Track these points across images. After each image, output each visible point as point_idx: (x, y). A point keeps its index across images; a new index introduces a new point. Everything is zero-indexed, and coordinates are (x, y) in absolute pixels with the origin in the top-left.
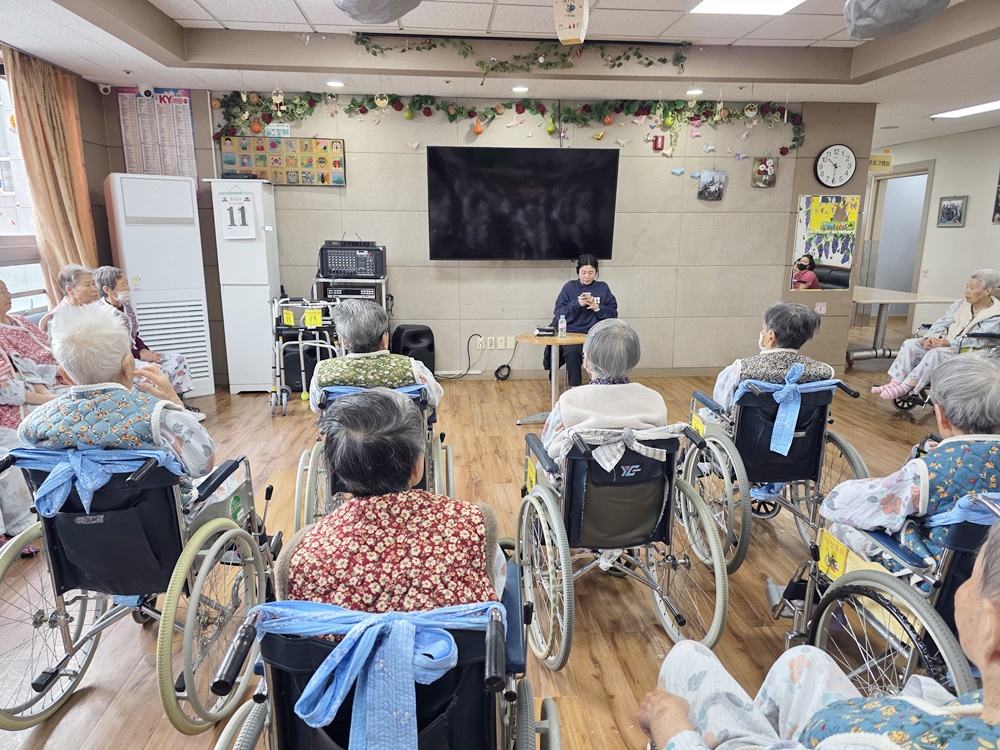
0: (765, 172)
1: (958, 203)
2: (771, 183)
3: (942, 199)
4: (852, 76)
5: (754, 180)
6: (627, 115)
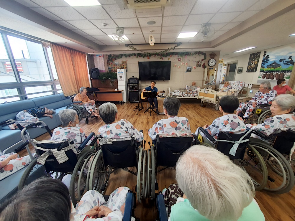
0: (199, 64)
1: (241, 68)
2: (200, 66)
3: (238, 68)
4: (211, 46)
5: (197, 66)
6: (174, 55)
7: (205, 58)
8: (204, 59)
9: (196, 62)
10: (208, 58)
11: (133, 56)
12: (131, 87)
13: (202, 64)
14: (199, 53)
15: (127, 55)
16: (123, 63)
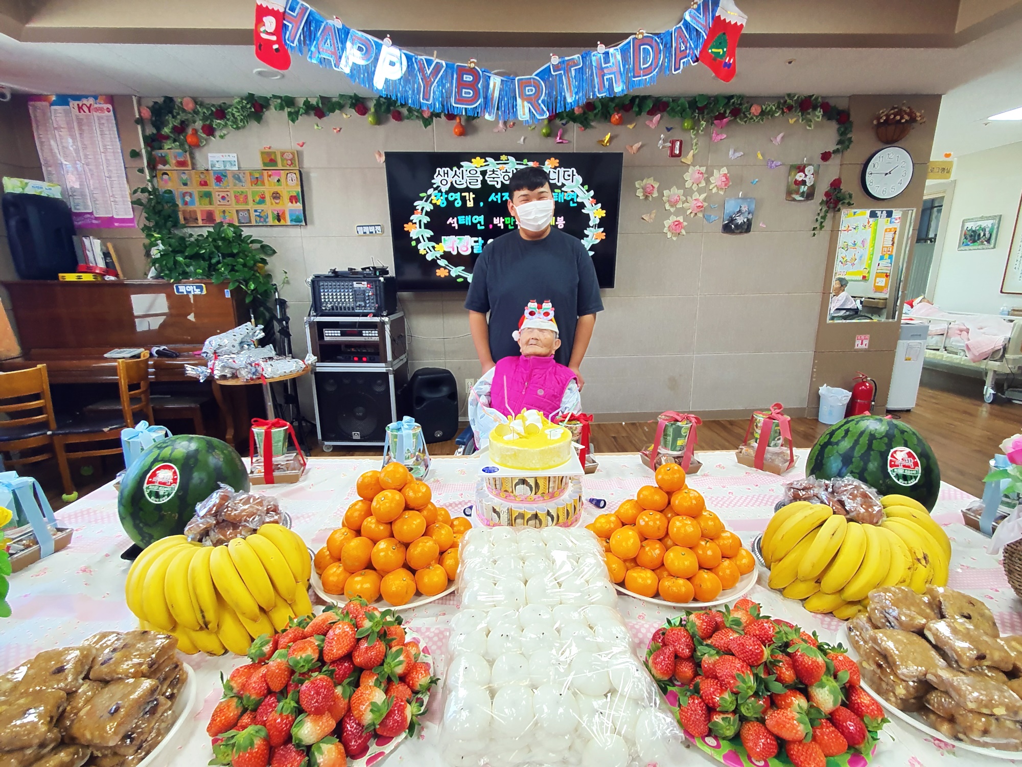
0: (804, 182)
2: (809, 195)
5: (789, 193)
6: (639, 113)
7: (844, 143)
8: (836, 151)
9: (784, 170)
10: (862, 139)
11: (350, 115)
12: (331, 335)
13: (824, 187)
14: (806, 105)
15: (301, 102)
16: (270, 160)
